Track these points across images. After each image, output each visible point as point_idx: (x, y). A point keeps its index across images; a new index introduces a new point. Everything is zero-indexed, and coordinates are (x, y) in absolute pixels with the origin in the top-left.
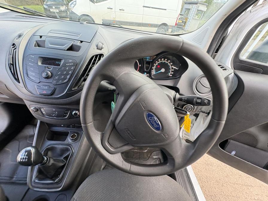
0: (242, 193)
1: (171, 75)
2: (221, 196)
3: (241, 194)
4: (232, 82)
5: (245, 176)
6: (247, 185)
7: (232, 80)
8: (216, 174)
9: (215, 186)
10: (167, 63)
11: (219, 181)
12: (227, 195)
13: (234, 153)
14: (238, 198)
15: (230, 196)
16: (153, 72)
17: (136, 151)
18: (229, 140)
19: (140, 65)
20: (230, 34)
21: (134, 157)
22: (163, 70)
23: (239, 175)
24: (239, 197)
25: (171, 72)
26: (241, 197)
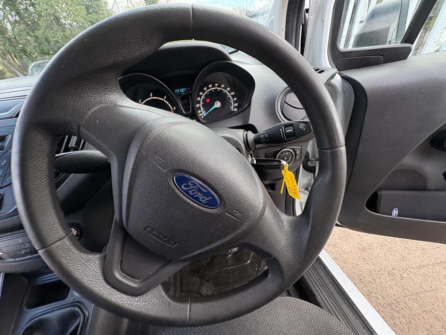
0: (439, 279)
1: (236, 110)
2: (406, 298)
3: (438, 282)
4: (344, 92)
5: (431, 247)
6: (441, 262)
7: (342, 88)
8: (384, 261)
9: (389, 284)
10: (221, 90)
11: (393, 271)
12: (417, 293)
13: (395, 212)
14: (436, 291)
15: (422, 292)
16: (201, 113)
17: (231, 267)
18: (379, 193)
19: (173, 107)
20: (310, 17)
21: (230, 281)
22: (218, 104)
23: (421, 249)
24: (437, 289)
25: (233, 104)
26: (440, 288)
